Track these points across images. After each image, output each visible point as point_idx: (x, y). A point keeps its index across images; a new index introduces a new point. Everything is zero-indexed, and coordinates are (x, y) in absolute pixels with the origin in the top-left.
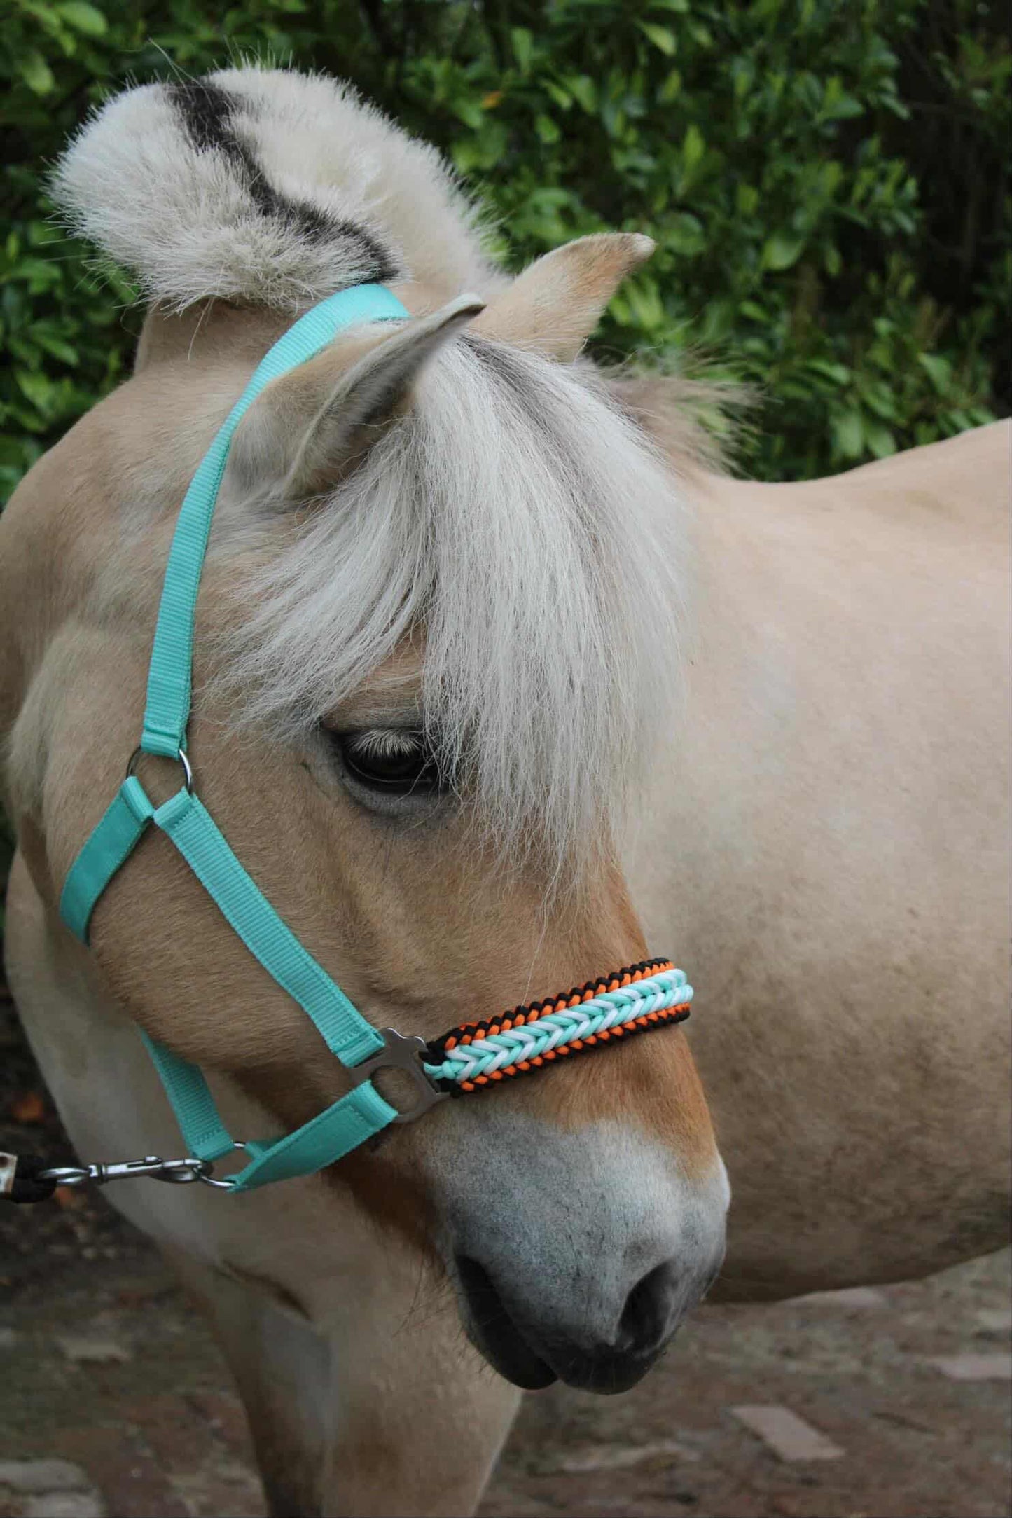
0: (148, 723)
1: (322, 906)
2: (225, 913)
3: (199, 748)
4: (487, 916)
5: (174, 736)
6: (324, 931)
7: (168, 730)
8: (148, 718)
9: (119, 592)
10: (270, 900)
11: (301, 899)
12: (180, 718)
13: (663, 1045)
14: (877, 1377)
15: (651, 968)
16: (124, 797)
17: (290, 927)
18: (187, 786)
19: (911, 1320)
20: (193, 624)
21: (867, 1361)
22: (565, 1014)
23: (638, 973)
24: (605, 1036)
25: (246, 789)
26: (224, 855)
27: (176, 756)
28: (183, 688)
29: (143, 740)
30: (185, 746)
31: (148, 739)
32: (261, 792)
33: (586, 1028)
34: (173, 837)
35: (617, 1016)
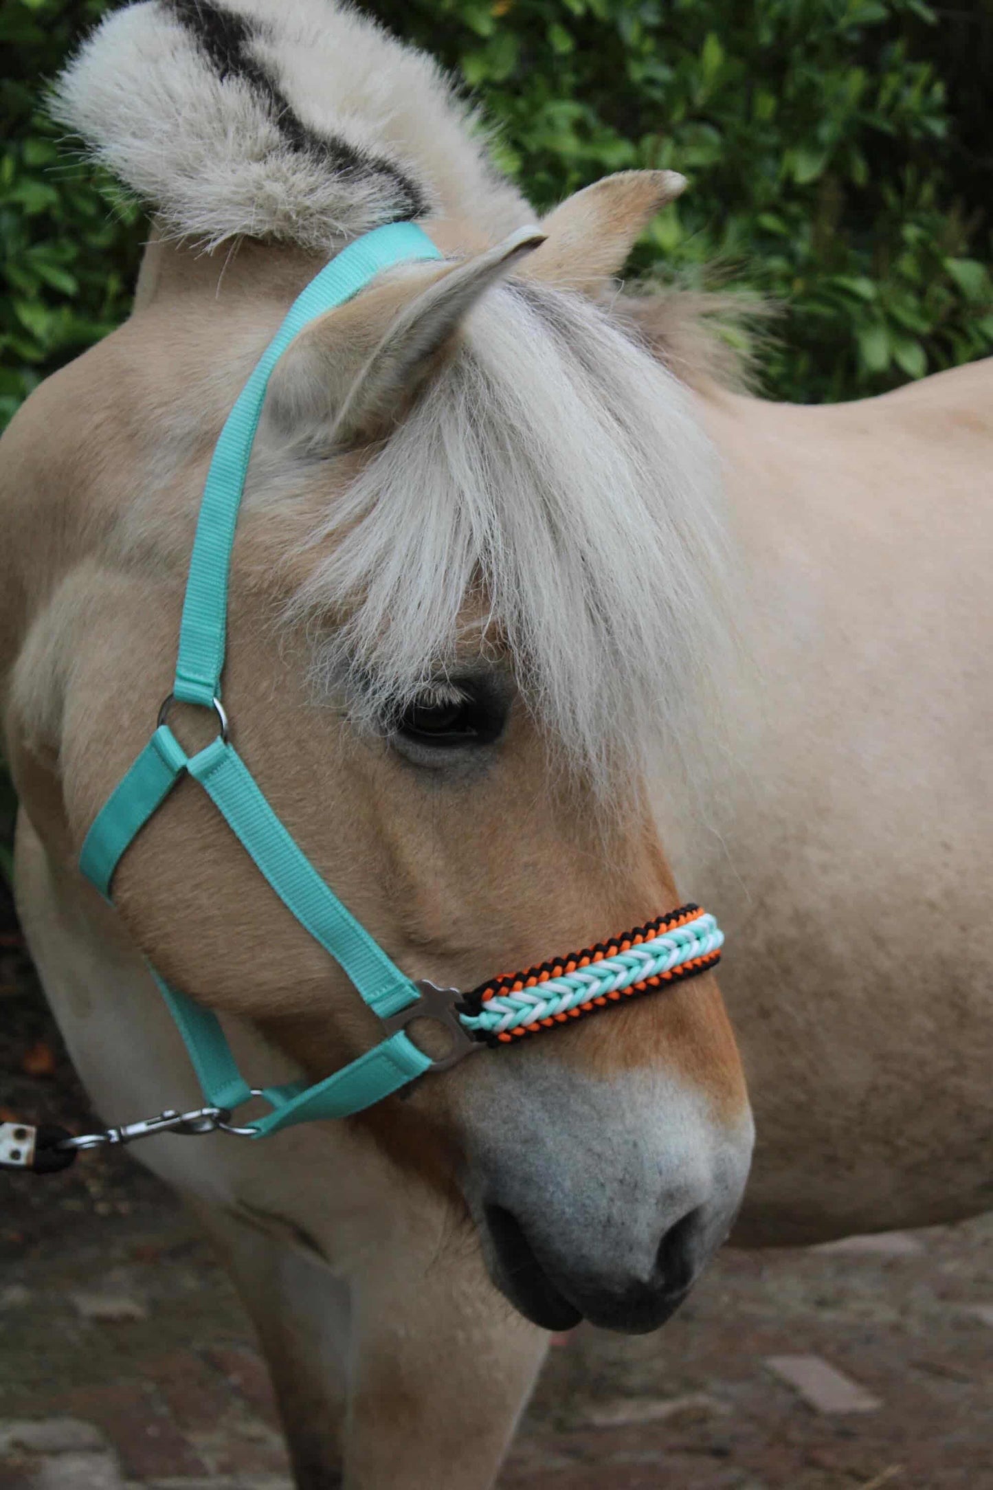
0: (182, 671)
1: (361, 858)
2: (259, 863)
3: (232, 698)
4: (526, 865)
5: (209, 685)
6: (361, 883)
7: (202, 679)
8: (181, 665)
9: (145, 535)
10: (305, 852)
11: (338, 851)
12: (215, 666)
13: (697, 992)
14: (915, 1327)
15: (685, 915)
16: (156, 747)
17: (325, 879)
18: (222, 735)
19: (950, 1267)
20: (229, 571)
21: (904, 1310)
22: (602, 965)
23: (673, 922)
24: (642, 986)
25: (283, 740)
26: (260, 806)
27: (211, 705)
28: (218, 636)
29: (176, 688)
30: (219, 695)
31: (181, 687)
32: (299, 742)
33: (623, 979)
34: (206, 787)
35: (654, 967)
